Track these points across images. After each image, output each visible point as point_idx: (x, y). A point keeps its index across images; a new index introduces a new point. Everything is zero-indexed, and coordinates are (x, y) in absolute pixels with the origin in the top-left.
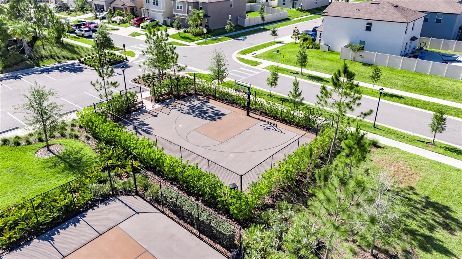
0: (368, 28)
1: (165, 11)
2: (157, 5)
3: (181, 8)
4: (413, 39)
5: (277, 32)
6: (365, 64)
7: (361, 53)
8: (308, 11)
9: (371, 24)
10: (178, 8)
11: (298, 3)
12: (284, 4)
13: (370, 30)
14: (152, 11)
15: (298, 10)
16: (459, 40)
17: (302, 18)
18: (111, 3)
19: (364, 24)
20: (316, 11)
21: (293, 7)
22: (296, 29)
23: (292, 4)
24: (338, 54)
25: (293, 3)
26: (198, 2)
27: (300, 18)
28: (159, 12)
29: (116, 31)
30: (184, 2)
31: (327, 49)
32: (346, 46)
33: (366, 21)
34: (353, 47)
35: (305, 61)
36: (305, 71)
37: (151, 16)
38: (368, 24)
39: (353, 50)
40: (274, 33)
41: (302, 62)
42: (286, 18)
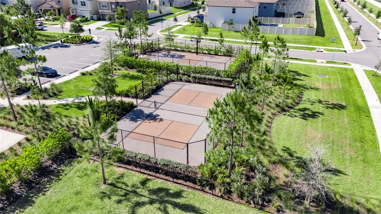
0: (234, 12)
1: (91, 9)
2: (85, 5)
3: (106, 7)
4: (256, 17)
5: (177, 19)
6: (236, 32)
7: (232, 26)
8: (181, 8)
9: (235, 10)
10: (103, 6)
11: (174, 4)
12: (164, 4)
13: (235, 13)
14: (79, 10)
15: (175, 7)
16: (276, 17)
17: (181, 12)
18: (39, 6)
20: (186, 8)
21: (171, 6)
22: (190, 16)
23: (169, 4)
24: (220, 28)
25: (171, 3)
26: (118, 2)
27: (180, 12)
28: (86, 10)
29: (56, 25)
30: (108, 3)
31: (212, 26)
32: (224, 23)
33: (232, 8)
34: (227, 23)
35: (208, 31)
36: (207, 38)
37: (79, 14)
38: (233, 10)
39: (228, 24)
40: (176, 20)
41: (206, 31)
42: (170, 12)
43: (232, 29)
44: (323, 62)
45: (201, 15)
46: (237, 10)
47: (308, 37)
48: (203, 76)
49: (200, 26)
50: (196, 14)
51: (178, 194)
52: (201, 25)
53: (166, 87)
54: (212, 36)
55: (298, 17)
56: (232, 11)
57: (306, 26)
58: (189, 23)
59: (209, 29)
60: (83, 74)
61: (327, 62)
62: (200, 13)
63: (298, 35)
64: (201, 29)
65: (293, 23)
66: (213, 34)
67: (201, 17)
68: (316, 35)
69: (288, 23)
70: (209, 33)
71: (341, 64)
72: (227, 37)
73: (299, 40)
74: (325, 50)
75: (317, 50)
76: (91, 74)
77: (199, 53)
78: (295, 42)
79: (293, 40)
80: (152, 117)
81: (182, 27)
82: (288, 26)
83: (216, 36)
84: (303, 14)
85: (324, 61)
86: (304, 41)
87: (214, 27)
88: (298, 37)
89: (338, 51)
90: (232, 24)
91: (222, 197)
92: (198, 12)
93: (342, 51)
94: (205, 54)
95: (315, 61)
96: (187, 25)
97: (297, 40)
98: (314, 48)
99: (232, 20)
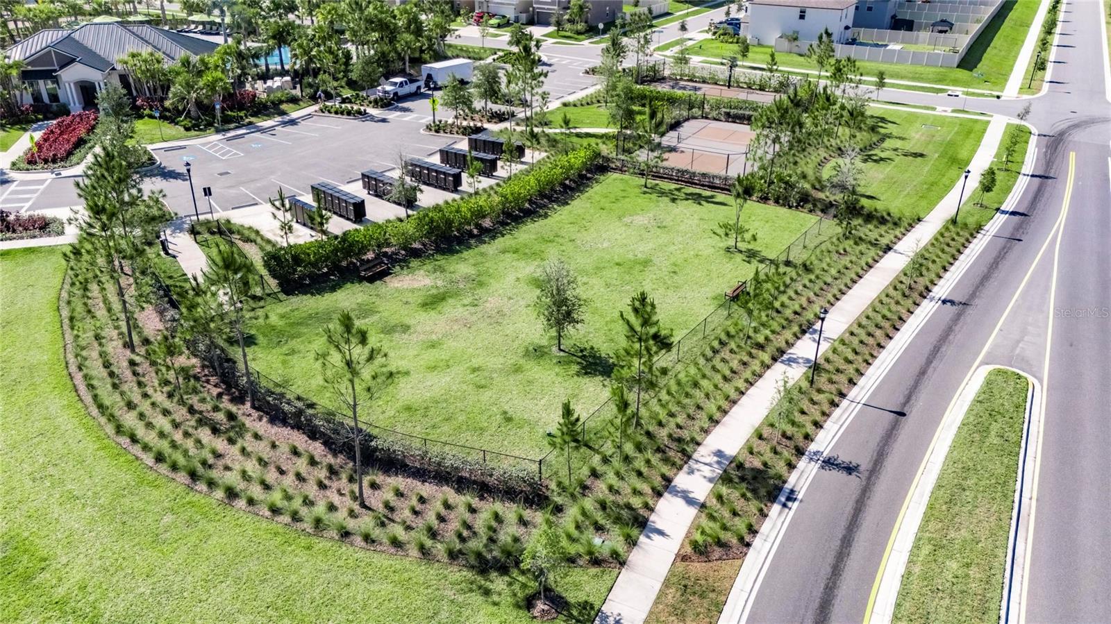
0: (802, 17)
1: (518, 2)
4: (847, 28)
6: (798, 54)
7: (796, 43)
9: (804, 12)
13: (804, 19)
14: (495, 3)
16: (892, 29)
17: (690, 10)
19: (797, 12)
20: (699, 2)
22: (712, 22)
24: (771, 47)
27: (686, 11)
28: (507, 4)
31: (756, 42)
32: (781, 37)
33: (799, 9)
34: (787, 37)
35: (747, 51)
36: (745, 64)
37: (492, 11)
38: (801, 12)
39: (789, 41)
40: (683, 28)
41: (745, 50)
42: (666, 11)
43: (796, 49)
44: (945, 111)
45: (732, 19)
46: (809, 13)
47: (942, 70)
48: (741, 112)
49: (732, 43)
50: (724, 18)
51: (712, 197)
52: (735, 40)
53: (685, 124)
54: (754, 61)
55: (941, 32)
56: (799, 14)
57: (948, 49)
58: (709, 36)
59: (750, 47)
60: (565, 105)
61: (954, 111)
62: (731, 16)
63: (923, 66)
64: (735, 47)
65: (924, 42)
66: (758, 58)
67: (735, 24)
68: (959, 66)
69: (916, 43)
70: (750, 55)
71: (977, 114)
72: (784, 64)
73: (922, 74)
74: (964, 93)
75: (950, 93)
76: (575, 105)
77: (733, 86)
78: (914, 79)
79: (911, 76)
80: (672, 149)
81: (694, 42)
82: (912, 48)
83: (763, 62)
84: (951, 25)
85: (950, 109)
86: (930, 76)
87: (760, 45)
88: (922, 69)
89: (987, 96)
90: (796, 39)
91: (758, 201)
92: (728, 13)
93: (993, 96)
94: (742, 88)
95: (934, 109)
96: (706, 40)
97: (917, 75)
98: (944, 89)
99: (798, 32)
